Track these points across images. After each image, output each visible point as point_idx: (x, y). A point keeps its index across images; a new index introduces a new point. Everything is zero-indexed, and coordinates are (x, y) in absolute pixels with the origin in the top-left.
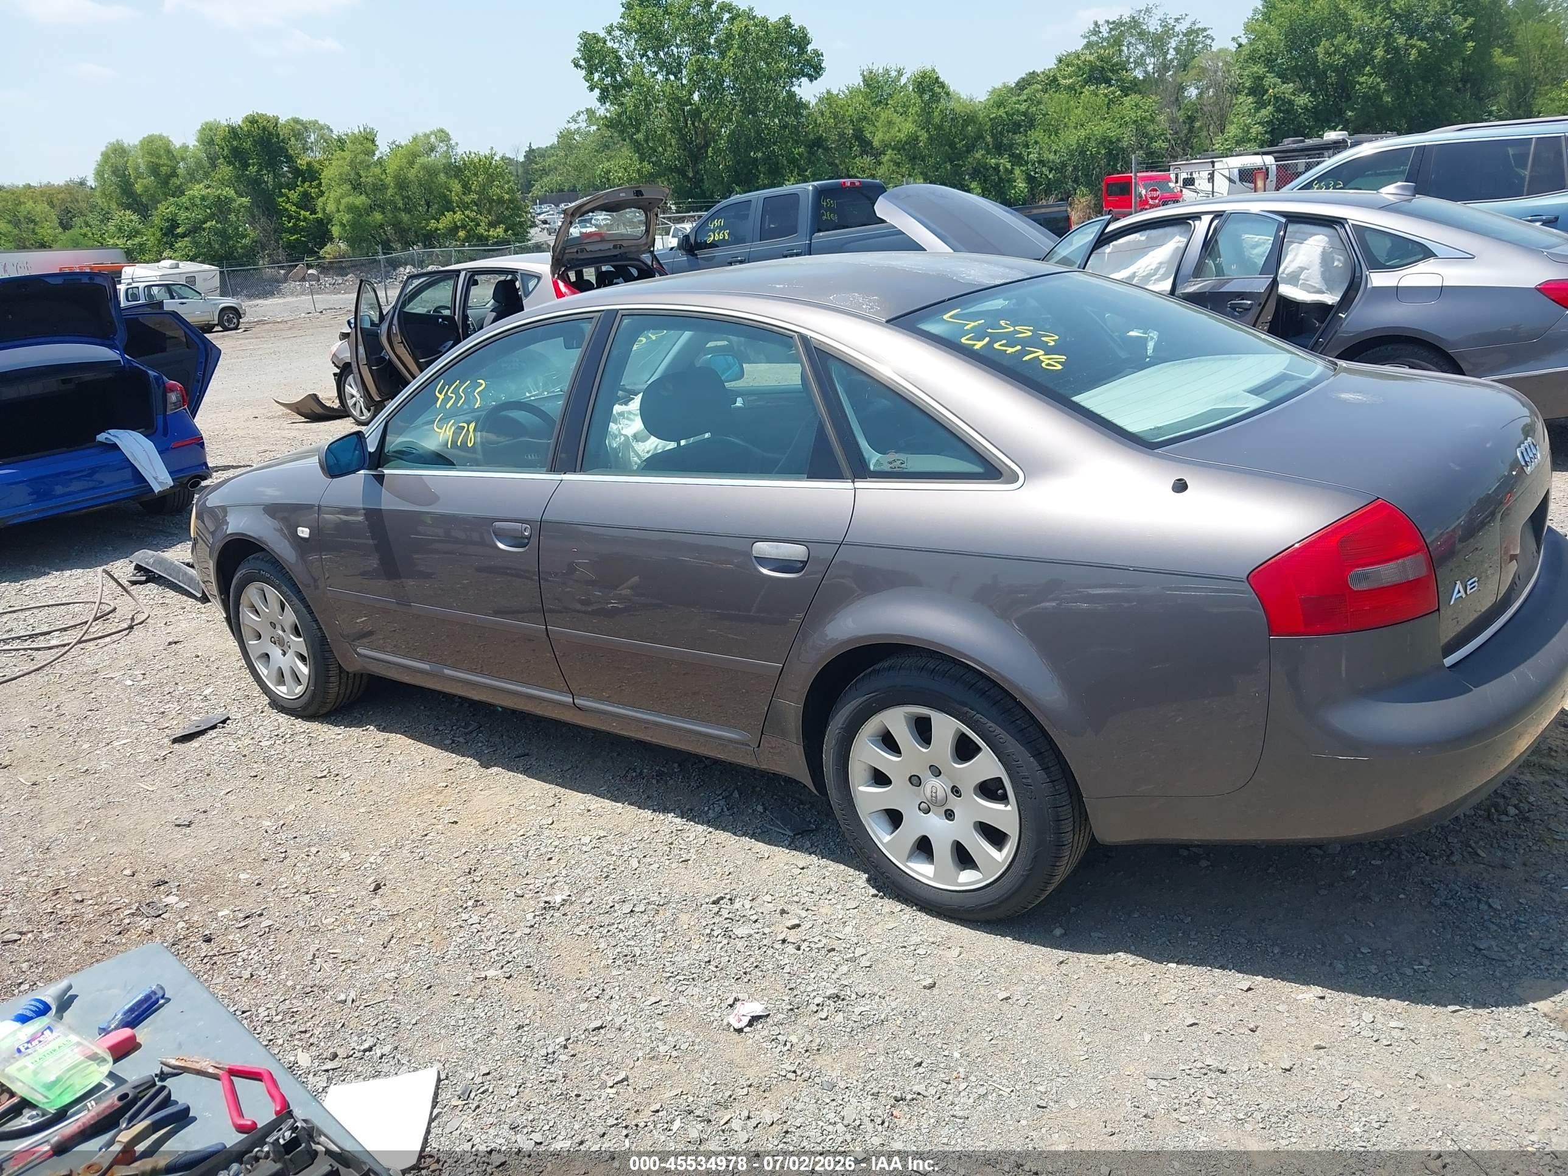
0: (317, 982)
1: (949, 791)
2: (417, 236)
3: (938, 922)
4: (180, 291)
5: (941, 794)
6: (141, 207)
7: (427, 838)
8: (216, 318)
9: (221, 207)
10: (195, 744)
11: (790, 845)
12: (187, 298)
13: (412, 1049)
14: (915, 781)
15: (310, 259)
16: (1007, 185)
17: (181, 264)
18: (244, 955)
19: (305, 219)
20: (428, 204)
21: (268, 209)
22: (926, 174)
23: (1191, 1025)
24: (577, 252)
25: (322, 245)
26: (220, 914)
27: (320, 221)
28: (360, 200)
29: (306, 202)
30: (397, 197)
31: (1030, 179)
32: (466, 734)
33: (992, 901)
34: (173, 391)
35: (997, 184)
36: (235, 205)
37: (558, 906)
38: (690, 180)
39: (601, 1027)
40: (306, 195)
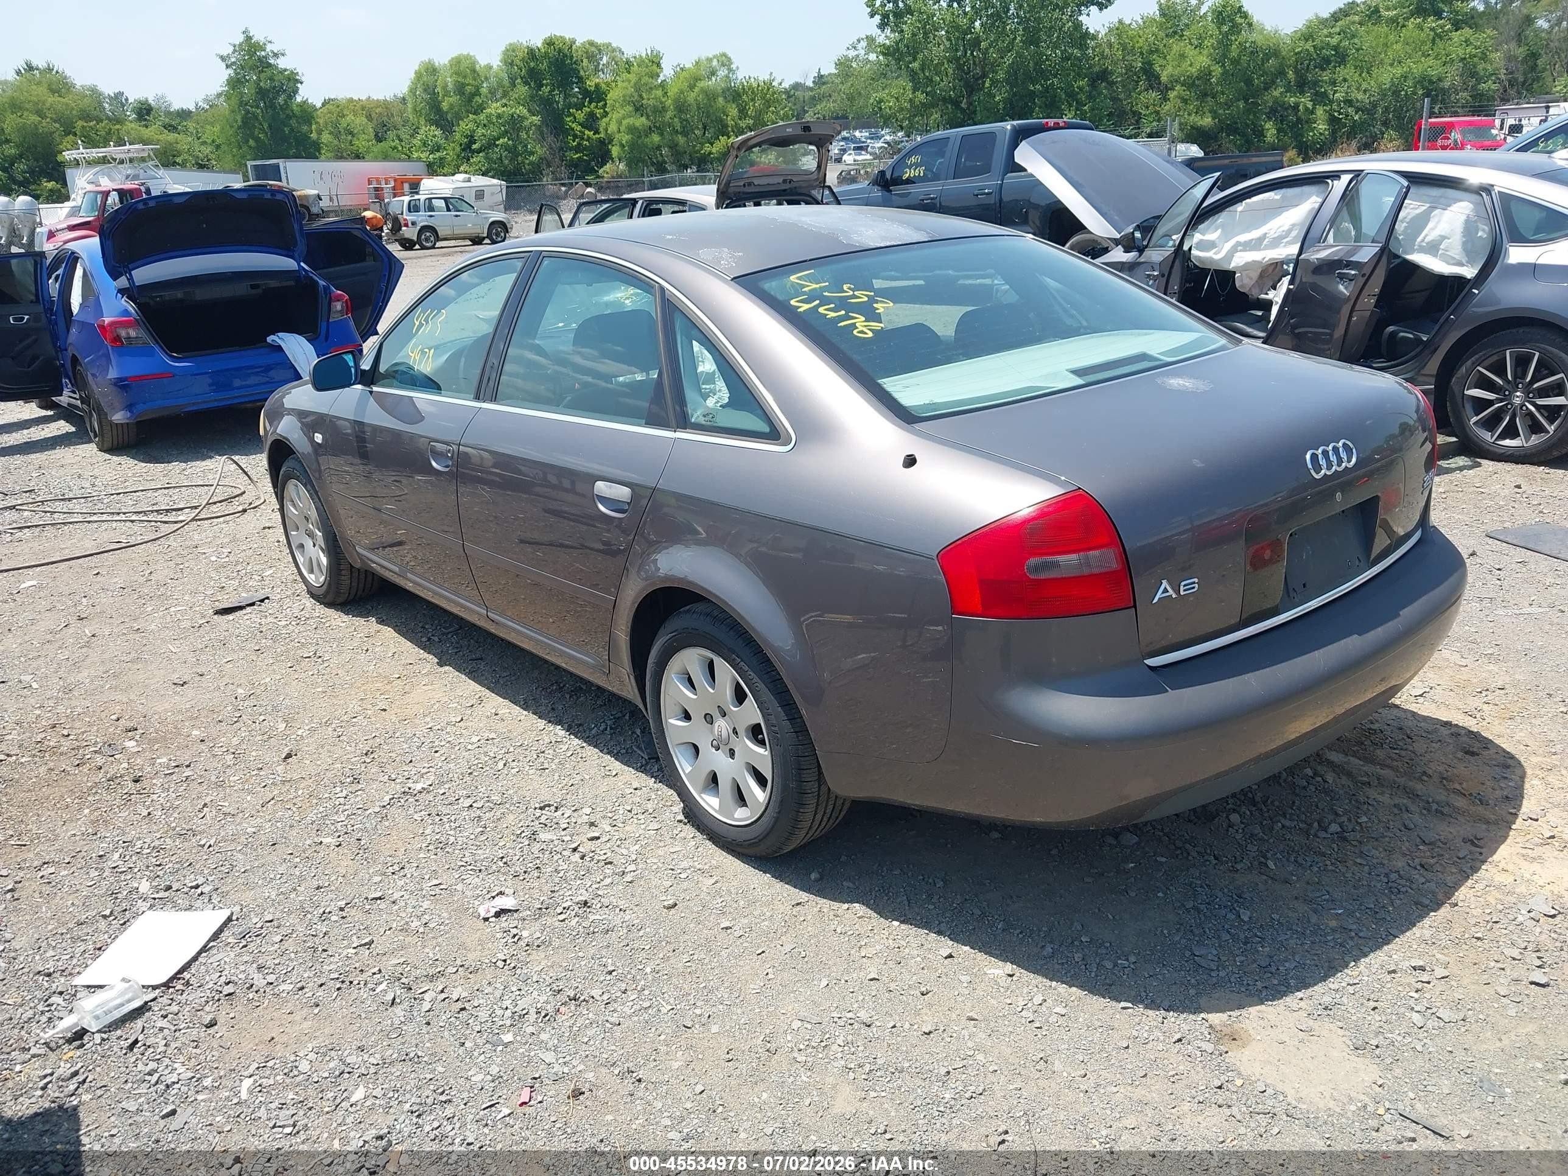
0: (194, 827)
1: (731, 731)
2: (691, 159)
3: (719, 851)
4: (455, 203)
5: (724, 734)
6: (443, 121)
7: (354, 720)
8: (486, 231)
9: (514, 125)
10: (231, 617)
11: (641, 767)
12: (462, 211)
13: (228, 892)
14: (709, 719)
15: (590, 178)
16: (1306, 126)
17: (473, 178)
18: (155, 797)
19: (589, 139)
20: (705, 128)
21: (555, 128)
22: (1215, 112)
23: (871, 980)
24: (744, 185)
25: (603, 164)
26: (159, 761)
27: (602, 142)
28: (641, 122)
29: (591, 122)
30: (675, 120)
31: (1333, 121)
32: (443, 634)
33: (755, 838)
34: (339, 301)
35: (1295, 125)
36: (526, 123)
37: (415, 792)
38: (963, 110)
39: (380, 898)
40: (592, 116)
